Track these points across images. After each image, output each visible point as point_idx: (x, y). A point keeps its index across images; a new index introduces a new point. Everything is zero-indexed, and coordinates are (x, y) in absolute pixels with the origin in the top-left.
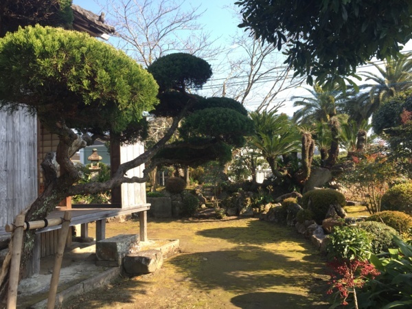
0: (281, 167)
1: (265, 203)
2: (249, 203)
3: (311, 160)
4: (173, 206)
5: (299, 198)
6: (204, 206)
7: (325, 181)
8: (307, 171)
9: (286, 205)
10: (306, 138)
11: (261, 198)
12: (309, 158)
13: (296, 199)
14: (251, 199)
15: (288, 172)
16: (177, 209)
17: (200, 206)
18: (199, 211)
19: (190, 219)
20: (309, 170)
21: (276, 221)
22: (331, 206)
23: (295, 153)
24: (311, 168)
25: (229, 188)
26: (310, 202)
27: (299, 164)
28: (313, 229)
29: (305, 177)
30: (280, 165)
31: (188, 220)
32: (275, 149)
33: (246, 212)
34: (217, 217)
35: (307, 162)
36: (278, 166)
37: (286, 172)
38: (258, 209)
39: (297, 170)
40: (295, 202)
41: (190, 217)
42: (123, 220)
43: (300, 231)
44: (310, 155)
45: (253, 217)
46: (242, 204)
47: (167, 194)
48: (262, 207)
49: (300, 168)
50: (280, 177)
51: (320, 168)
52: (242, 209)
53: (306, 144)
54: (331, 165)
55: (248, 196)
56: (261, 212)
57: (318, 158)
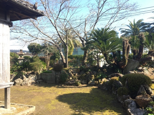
0: (111, 59)
1: (102, 78)
2: (93, 78)
3: (128, 55)
4: (56, 78)
5: (120, 77)
6: (71, 78)
7: (136, 67)
8: (125, 62)
9: (112, 81)
10: (125, 42)
11: (100, 75)
12: (127, 54)
13: (118, 78)
14: (95, 76)
15: (115, 62)
16: (58, 79)
17: (69, 78)
18: (68, 81)
19: (63, 85)
20: (127, 61)
21: (106, 89)
22: (142, 86)
23: (119, 52)
24: (128, 60)
25: (85, 69)
26: (126, 82)
27: (122, 57)
28: (129, 103)
29: (125, 65)
30: (111, 58)
31: (61, 86)
32: (108, 49)
33: (92, 83)
34: (76, 85)
35: (126, 56)
36: (109, 58)
37: (114, 62)
38: (97, 82)
39: (120, 61)
40: (117, 80)
41: (63, 84)
42: (29, 85)
43: (120, 100)
44: (127, 52)
45: (95, 86)
46: (90, 78)
47: (54, 72)
48: (100, 80)
49: (122, 60)
50: (111, 64)
51: (133, 60)
52: (90, 81)
53: (125, 46)
54: (139, 58)
55: (93, 74)
56: (99, 83)
57: (131, 55)
